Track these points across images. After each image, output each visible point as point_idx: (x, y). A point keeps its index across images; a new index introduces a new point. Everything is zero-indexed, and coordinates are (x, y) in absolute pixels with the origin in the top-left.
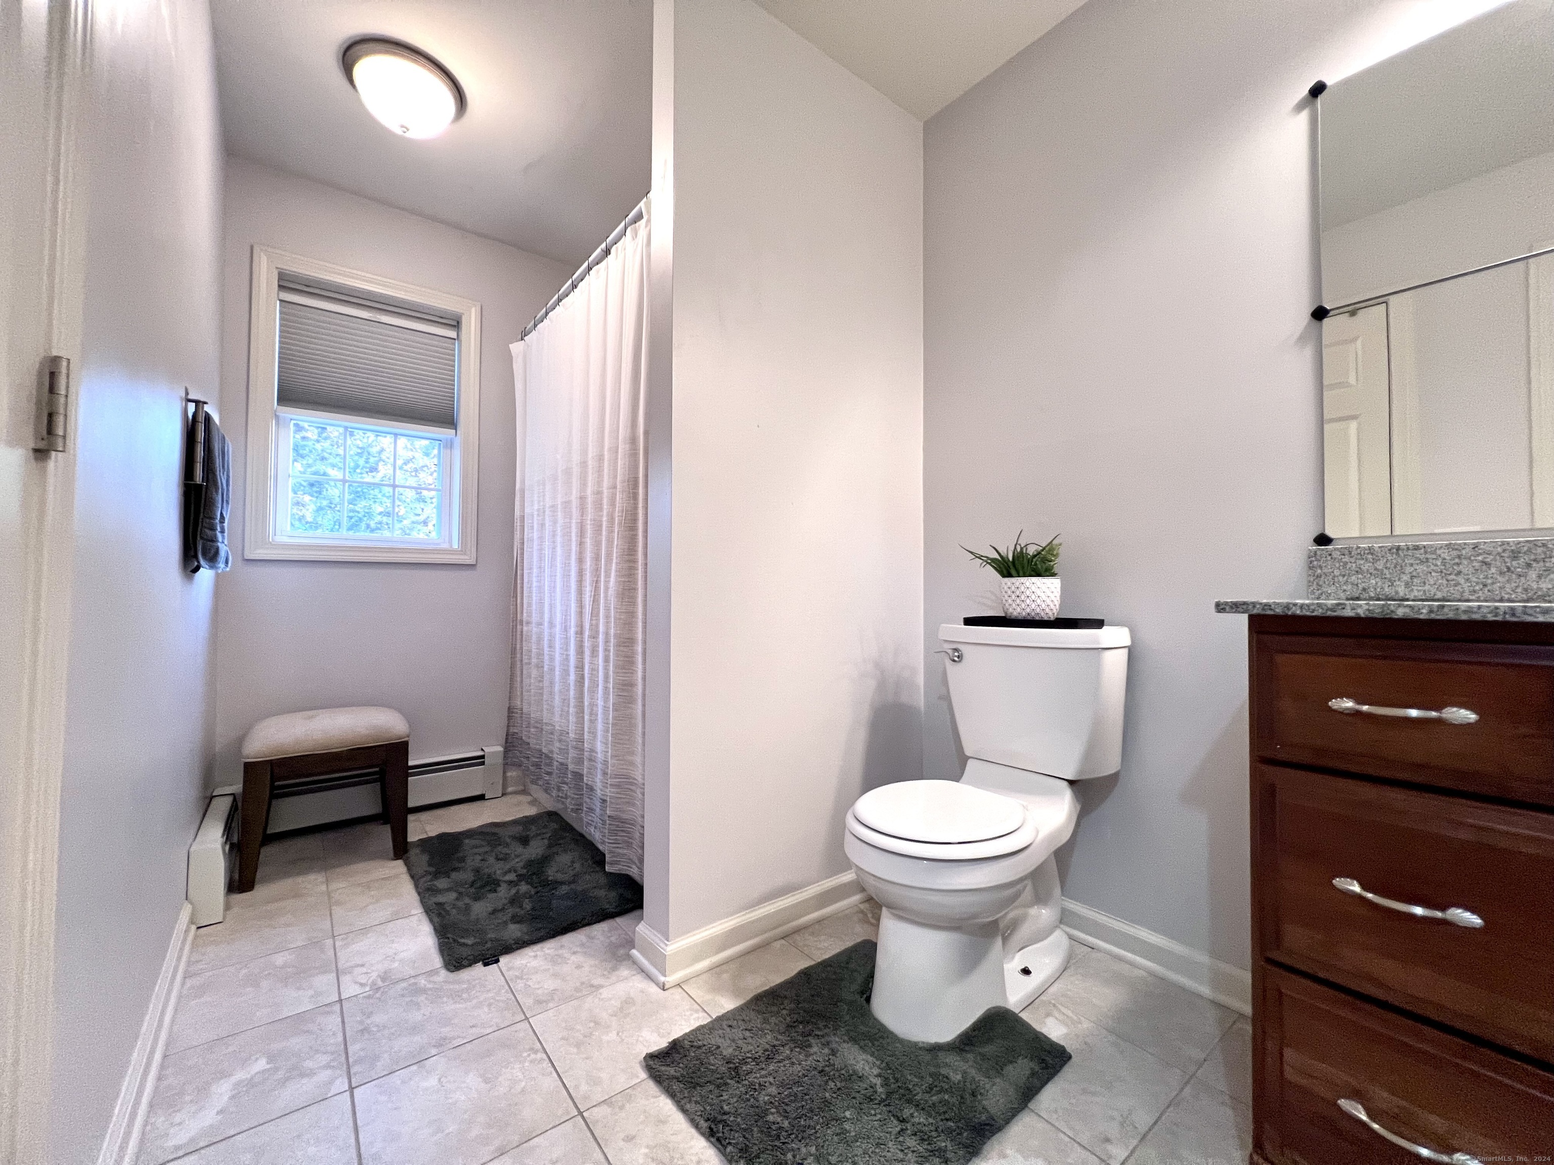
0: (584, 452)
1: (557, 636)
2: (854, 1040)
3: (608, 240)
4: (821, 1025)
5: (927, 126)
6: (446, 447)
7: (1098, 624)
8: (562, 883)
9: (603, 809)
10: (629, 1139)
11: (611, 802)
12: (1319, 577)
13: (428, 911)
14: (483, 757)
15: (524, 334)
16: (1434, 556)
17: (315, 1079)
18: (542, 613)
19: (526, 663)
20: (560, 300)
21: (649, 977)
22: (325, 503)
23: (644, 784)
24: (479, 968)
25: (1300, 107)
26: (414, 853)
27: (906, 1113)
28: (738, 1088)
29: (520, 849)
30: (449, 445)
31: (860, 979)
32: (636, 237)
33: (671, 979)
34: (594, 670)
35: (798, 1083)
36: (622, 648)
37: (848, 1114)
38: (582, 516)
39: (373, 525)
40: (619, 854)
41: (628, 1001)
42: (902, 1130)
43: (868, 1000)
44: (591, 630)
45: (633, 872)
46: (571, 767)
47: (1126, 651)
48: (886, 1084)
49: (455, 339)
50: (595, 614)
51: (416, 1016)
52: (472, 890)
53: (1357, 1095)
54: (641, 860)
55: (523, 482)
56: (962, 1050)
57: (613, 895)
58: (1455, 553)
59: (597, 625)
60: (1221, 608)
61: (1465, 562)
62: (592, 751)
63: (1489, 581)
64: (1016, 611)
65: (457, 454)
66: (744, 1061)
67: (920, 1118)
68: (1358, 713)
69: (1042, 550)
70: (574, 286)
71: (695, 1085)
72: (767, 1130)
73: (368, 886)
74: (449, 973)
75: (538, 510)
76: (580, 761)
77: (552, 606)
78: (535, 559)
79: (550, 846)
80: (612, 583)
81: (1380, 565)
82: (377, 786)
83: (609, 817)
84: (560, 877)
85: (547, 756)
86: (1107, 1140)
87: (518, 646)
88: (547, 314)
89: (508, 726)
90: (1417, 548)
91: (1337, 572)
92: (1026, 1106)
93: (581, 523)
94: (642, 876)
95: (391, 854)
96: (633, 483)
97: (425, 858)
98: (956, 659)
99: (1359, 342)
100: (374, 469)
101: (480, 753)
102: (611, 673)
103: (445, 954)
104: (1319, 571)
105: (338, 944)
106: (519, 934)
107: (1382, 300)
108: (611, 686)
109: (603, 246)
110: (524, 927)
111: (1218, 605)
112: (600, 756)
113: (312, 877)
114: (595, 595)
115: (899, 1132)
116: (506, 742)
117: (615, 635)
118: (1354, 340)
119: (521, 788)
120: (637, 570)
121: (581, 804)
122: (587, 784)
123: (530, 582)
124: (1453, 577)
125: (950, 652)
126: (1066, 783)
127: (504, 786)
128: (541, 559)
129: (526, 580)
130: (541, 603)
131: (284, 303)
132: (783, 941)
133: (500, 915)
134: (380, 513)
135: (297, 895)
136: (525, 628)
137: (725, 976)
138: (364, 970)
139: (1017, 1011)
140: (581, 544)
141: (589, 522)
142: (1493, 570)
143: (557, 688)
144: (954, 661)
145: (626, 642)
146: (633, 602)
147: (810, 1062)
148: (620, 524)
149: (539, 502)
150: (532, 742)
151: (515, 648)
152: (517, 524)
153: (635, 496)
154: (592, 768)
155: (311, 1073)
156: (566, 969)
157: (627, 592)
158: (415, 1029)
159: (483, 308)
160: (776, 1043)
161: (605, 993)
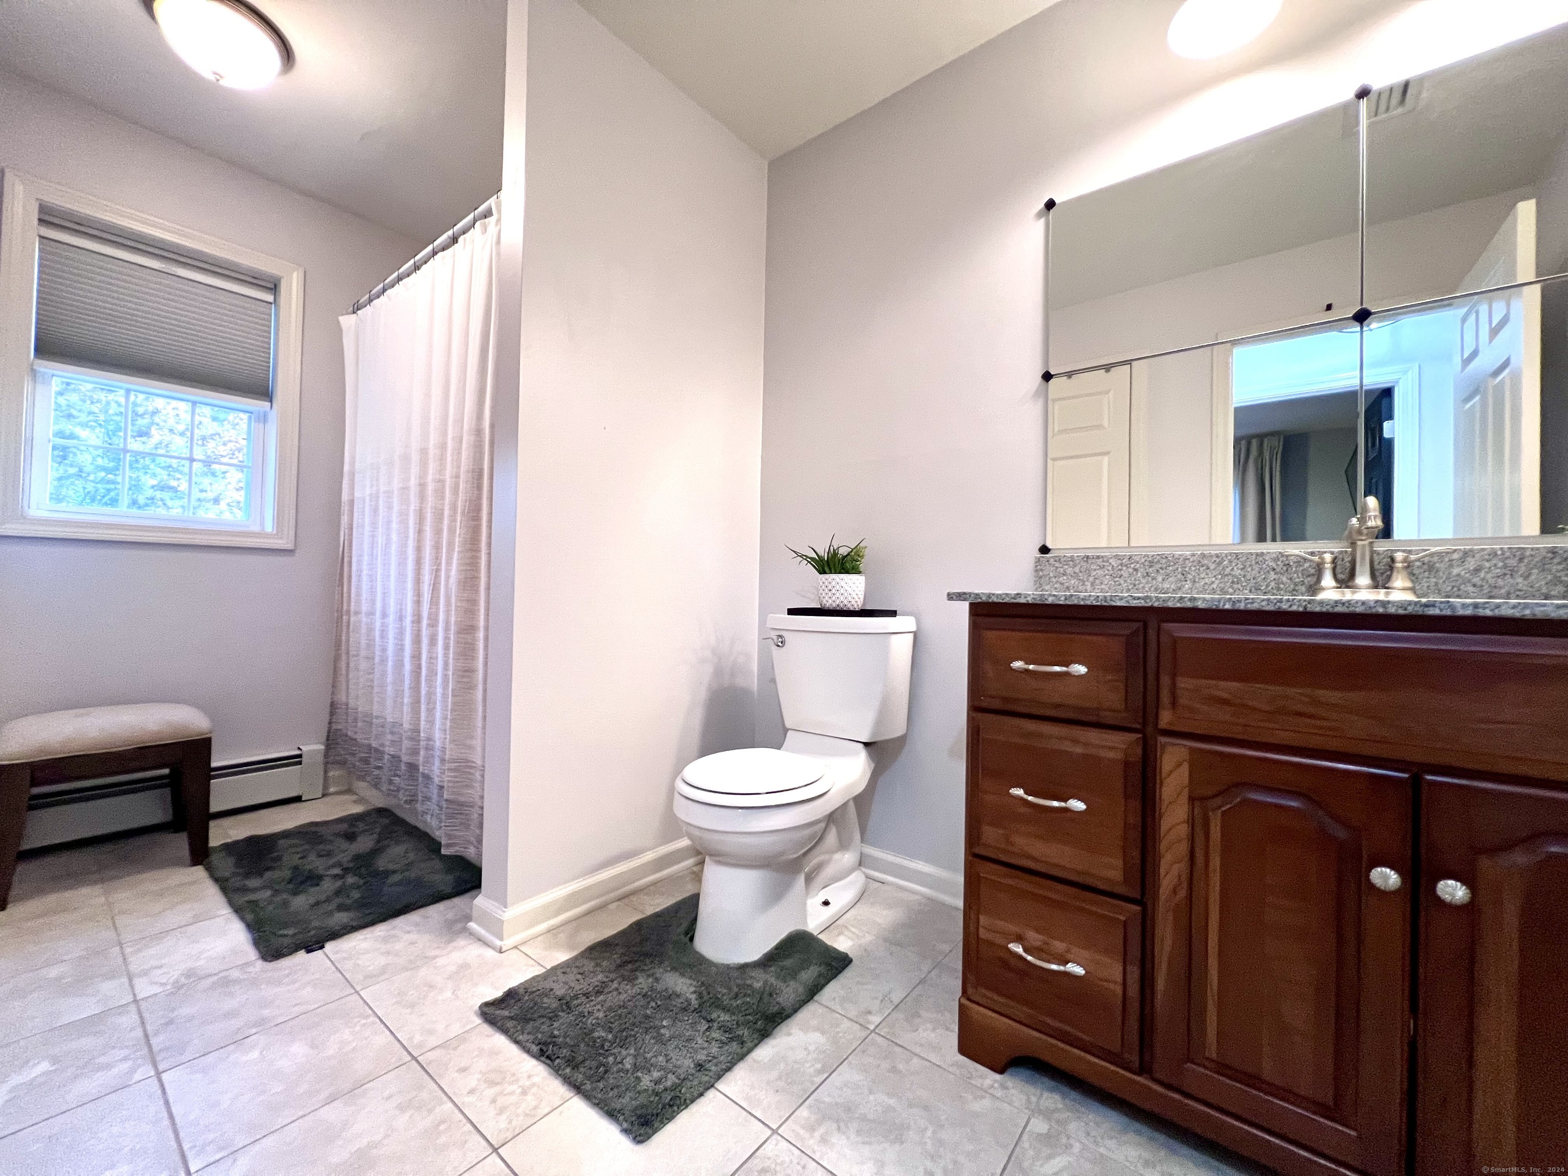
0: (425, 435)
1: (391, 627)
2: (674, 969)
3: (455, 228)
4: (648, 961)
5: (771, 164)
6: (258, 420)
7: (893, 613)
8: (394, 872)
9: (441, 795)
10: (463, 1070)
11: (448, 787)
12: (1041, 577)
13: (238, 911)
14: (300, 756)
15: (356, 308)
16: (1108, 564)
17: (115, 1071)
18: (373, 602)
19: (354, 656)
20: (400, 279)
21: (486, 944)
22: (72, 471)
23: (484, 766)
24: (301, 955)
25: (1039, 215)
26: (215, 859)
27: (714, 1016)
28: (568, 1017)
29: (344, 845)
30: (263, 419)
31: (685, 925)
32: (486, 231)
33: (507, 943)
34: (432, 658)
35: (624, 1007)
36: (462, 636)
37: (665, 1023)
38: (421, 503)
39: (141, 500)
40: (456, 837)
41: (464, 966)
42: (709, 1027)
43: (692, 939)
44: (429, 618)
45: (470, 853)
46: (405, 758)
47: (911, 635)
48: (700, 996)
49: (271, 303)
50: (434, 601)
51: (229, 1004)
52: (291, 886)
53: (1019, 939)
54: (480, 841)
55: (353, 463)
56: (765, 966)
57: (450, 878)
58: (1119, 562)
59: (437, 615)
60: (951, 597)
61: (1124, 568)
62: (429, 739)
63: (1137, 582)
64: (830, 602)
65: (272, 429)
66: (576, 997)
67: (724, 1017)
68: (1027, 671)
69: (851, 552)
70: (417, 268)
71: (528, 1021)
72: (593, 1043)
73: (160, 894)
74: (265, 964)
75: (371, 495)
76: (415, 752)
77: (385, 594)
78: (366, 546)
79: (378, 841)
80: (452, 573)
81: (1077, 570)
82: (167, 791)
83: (446, 800)
84: (391, 867)
85: (376, 750)
86: (870, 1012)
87: (344, 638)
88: (384, 290)
89: (330, 723)
90: (1098, 557)
91: (1051, 575)
92: (812, 998)
93: (421, 510)
94: (480, 855)
95: (189, 862)
96: (477, 475)
97: (231, 861)
98: (780, 644)
99: (1111, 394)
100: (143, 434)
101: (298, 752)
102: (451, 661)
103: (261, 947)
104: (1041, 573)
105: (128, 950)
106: (345, 920)
107: (1129, 362)
108: (450, 673)
109: (450, 233)
110: (351, 915)
111: (949, 594)
112: (438, 744)
113: (85, 891)
114: (434, 584)
115: (707, 1029)
116: (328, 740)
117: (456, 622)
118: (1107, 392)
119: (345, 788)
120: (480, 559)
121: (415, 795)
122: (423, 774)
123: (360, 570)
124: (1117, 579)
125: (775, 638)
126: (861, 745)
127: (326, 786)
128: (373, 545)
129: (354, 568)
130: (373, 590)
131: (45, 241)
132: (618, 903)
133: (325, 906)
134: (153, 487)
135: (64, 909)
136: (352, 619)
137: (562, 935)
138: (162, 971)
139: (815, 934)
140: (420, 531)
141: (429, 510)
142: (1139, 574)
143: (390, 679)
144: (778, 646)
145: (467, 629)
146: (475, 588)
147: (636, 990)
148: (463, 513)
149: (372, 486)
150: (359, 737)
151: (340, 640)
152: (345, 508)
153: (479, 487)
154: (428, 760)
155: (108, 1066)
156: (398, 946)
157: (469, 580)
158: (230, 1015)
159: (308, 273)
160: (605, 980)
161: (440, 962)
